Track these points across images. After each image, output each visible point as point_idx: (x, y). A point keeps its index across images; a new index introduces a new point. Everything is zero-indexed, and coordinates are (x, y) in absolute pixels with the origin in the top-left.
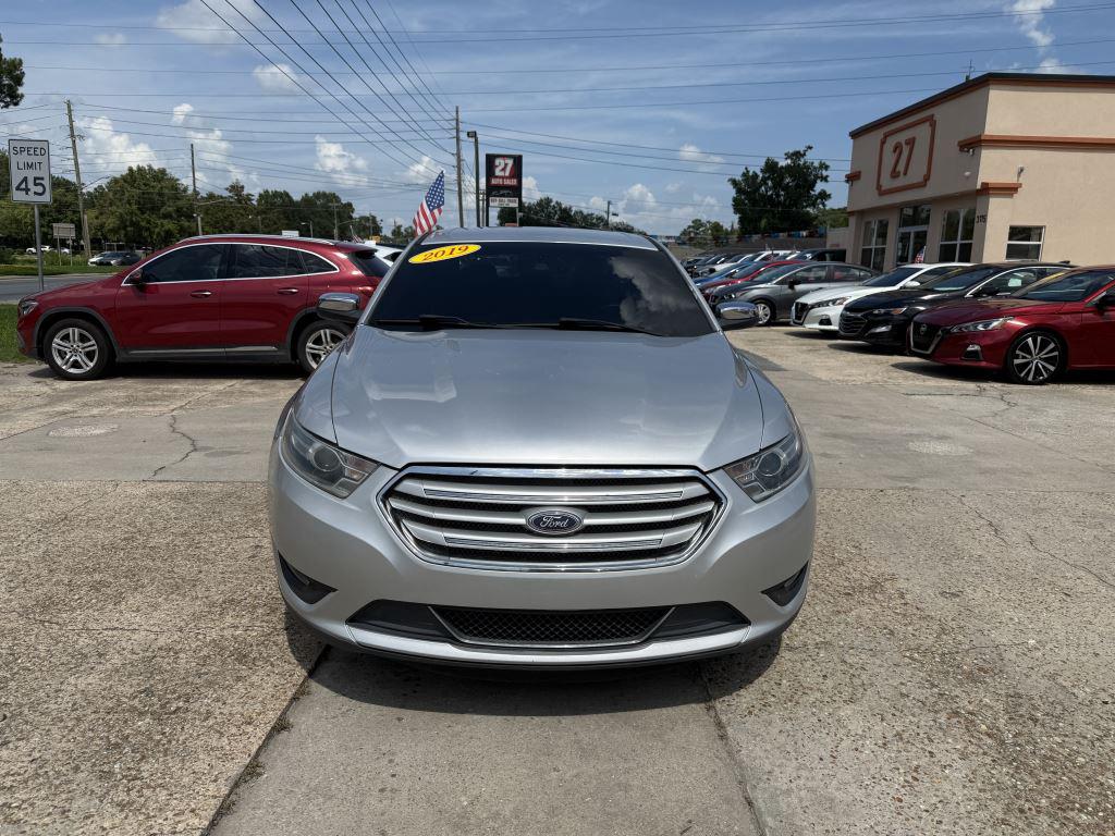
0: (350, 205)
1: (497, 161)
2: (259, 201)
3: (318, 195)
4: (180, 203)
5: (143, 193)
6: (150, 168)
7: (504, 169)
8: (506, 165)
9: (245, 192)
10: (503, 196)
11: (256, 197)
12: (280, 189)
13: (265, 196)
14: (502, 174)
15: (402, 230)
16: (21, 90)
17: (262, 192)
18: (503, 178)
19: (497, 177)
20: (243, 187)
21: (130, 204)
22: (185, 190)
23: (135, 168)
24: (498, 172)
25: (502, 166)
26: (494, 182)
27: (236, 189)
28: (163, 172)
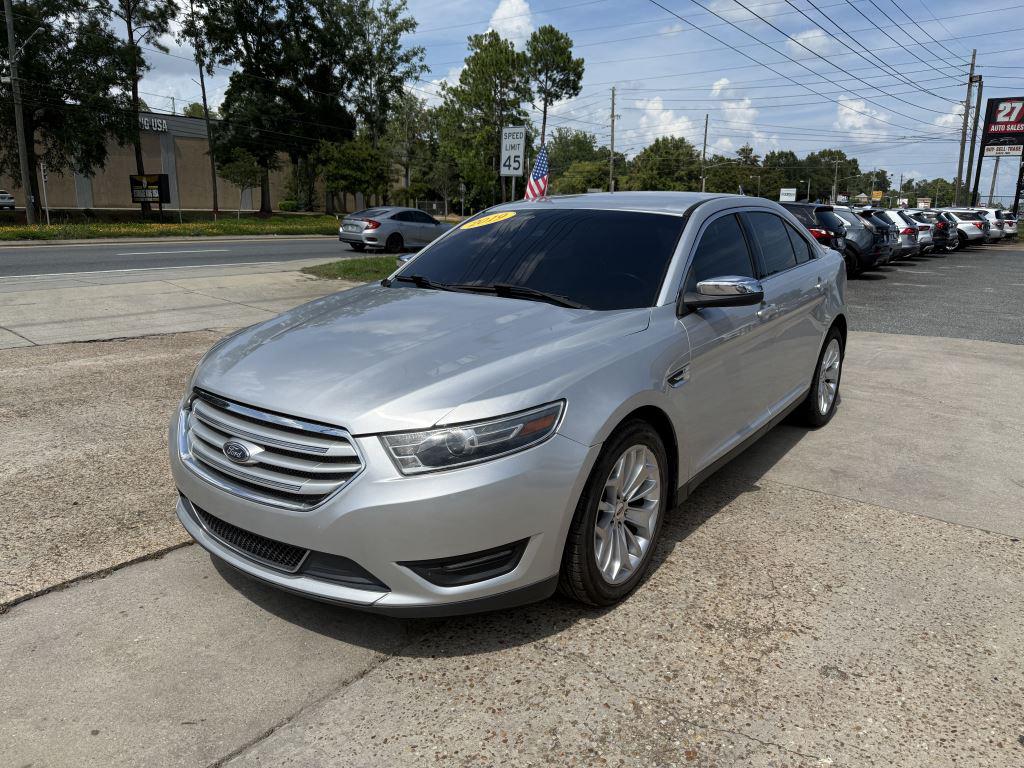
0: (855, 161)
1: (1001, 106)
2: (765, 162)
3: (823, 154)
4: (692, 167)
5: (664, 160)
6: (673, 138)
7: (1009, 114)
8: (1013, 109)
9: (753, 155)
10: (1004, 143)
11: (763, 158)
12: (786, 150)
13: (771, 158)
14: (1006, 119)
15: (914, 184)
16: (581, 83)
17: (769, 154)
18: (1006, 123)
19: (999, 123)
20: (751, 150)
21: (652, 170)
22: (698, 156)
23: (661, 139)
24: (1001, 118)
25: (1008, 110)
26: (993, 129)
27: (746, 152)
28: (682, 140)
